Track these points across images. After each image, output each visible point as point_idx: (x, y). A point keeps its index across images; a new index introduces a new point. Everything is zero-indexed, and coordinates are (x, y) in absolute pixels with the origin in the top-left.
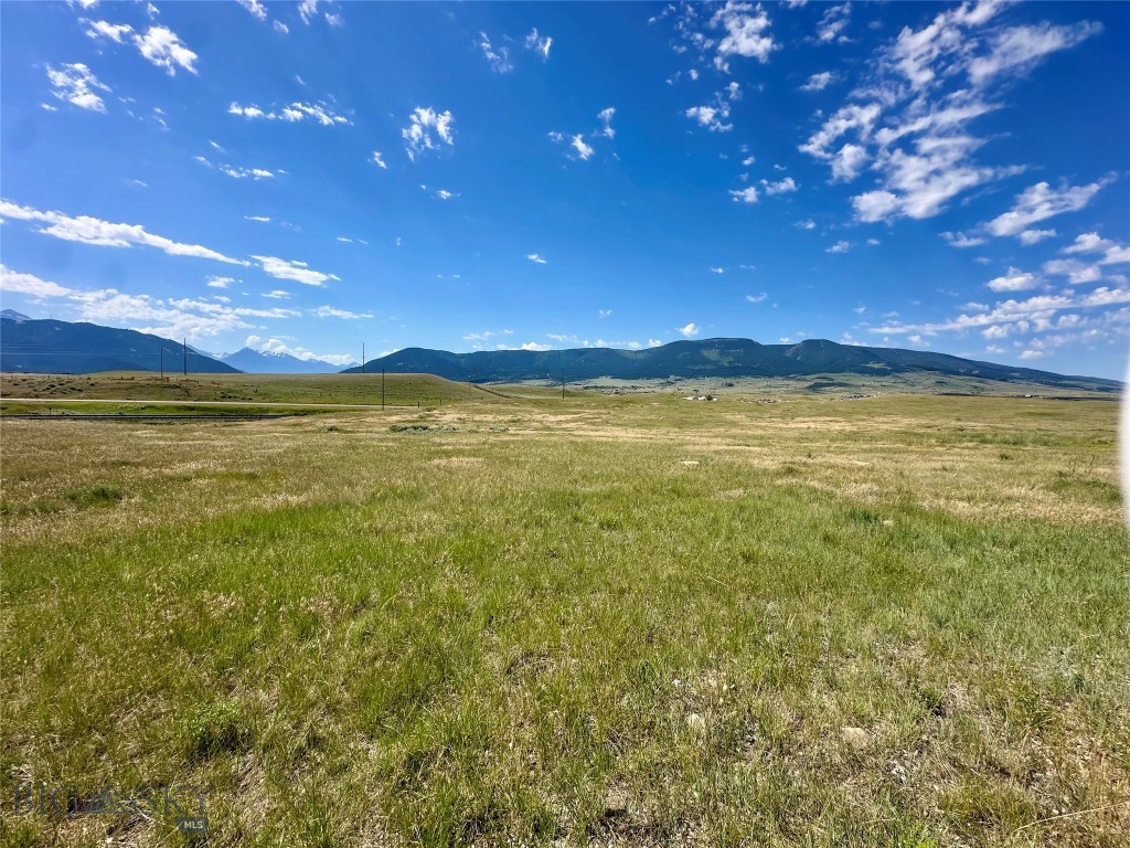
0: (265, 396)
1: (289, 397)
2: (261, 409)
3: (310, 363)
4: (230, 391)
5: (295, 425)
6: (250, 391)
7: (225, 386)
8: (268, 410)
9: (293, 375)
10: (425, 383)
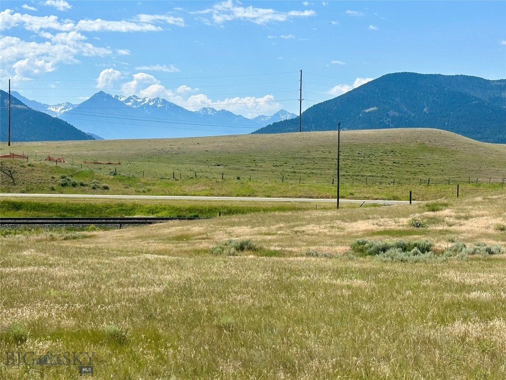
0: (129, 182)
1: (169, 183)
2: (121, 207)
3: (205, 116)
4: (75, 173)
5: (180, 238)
6: (104, 173)
7: (66, 165)
8: (134, 208)
9: (176, 140)
10: (423, 148)
